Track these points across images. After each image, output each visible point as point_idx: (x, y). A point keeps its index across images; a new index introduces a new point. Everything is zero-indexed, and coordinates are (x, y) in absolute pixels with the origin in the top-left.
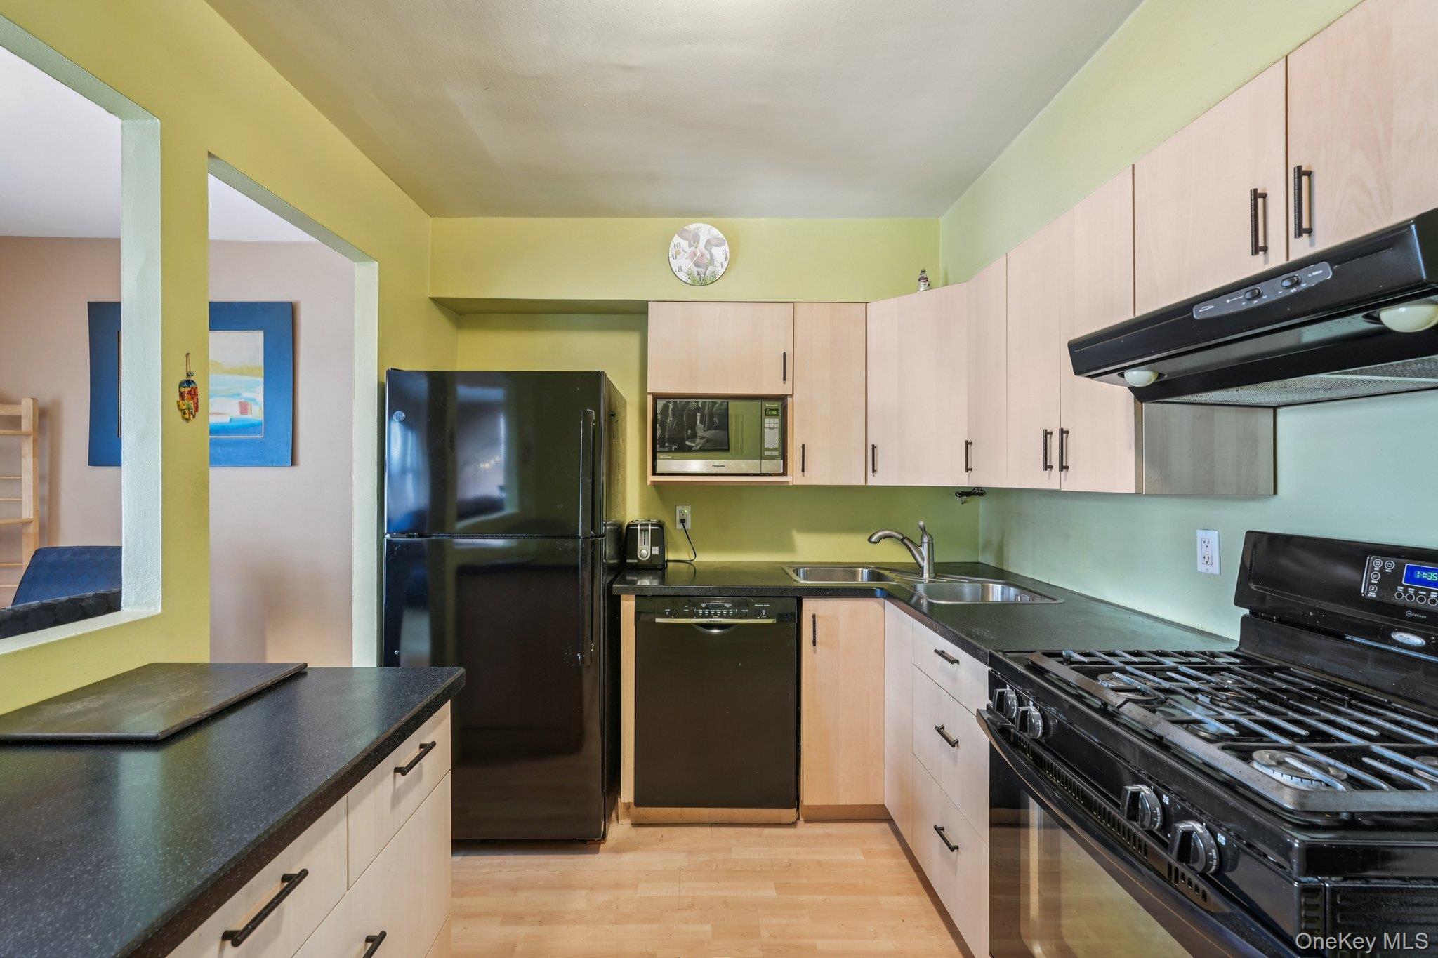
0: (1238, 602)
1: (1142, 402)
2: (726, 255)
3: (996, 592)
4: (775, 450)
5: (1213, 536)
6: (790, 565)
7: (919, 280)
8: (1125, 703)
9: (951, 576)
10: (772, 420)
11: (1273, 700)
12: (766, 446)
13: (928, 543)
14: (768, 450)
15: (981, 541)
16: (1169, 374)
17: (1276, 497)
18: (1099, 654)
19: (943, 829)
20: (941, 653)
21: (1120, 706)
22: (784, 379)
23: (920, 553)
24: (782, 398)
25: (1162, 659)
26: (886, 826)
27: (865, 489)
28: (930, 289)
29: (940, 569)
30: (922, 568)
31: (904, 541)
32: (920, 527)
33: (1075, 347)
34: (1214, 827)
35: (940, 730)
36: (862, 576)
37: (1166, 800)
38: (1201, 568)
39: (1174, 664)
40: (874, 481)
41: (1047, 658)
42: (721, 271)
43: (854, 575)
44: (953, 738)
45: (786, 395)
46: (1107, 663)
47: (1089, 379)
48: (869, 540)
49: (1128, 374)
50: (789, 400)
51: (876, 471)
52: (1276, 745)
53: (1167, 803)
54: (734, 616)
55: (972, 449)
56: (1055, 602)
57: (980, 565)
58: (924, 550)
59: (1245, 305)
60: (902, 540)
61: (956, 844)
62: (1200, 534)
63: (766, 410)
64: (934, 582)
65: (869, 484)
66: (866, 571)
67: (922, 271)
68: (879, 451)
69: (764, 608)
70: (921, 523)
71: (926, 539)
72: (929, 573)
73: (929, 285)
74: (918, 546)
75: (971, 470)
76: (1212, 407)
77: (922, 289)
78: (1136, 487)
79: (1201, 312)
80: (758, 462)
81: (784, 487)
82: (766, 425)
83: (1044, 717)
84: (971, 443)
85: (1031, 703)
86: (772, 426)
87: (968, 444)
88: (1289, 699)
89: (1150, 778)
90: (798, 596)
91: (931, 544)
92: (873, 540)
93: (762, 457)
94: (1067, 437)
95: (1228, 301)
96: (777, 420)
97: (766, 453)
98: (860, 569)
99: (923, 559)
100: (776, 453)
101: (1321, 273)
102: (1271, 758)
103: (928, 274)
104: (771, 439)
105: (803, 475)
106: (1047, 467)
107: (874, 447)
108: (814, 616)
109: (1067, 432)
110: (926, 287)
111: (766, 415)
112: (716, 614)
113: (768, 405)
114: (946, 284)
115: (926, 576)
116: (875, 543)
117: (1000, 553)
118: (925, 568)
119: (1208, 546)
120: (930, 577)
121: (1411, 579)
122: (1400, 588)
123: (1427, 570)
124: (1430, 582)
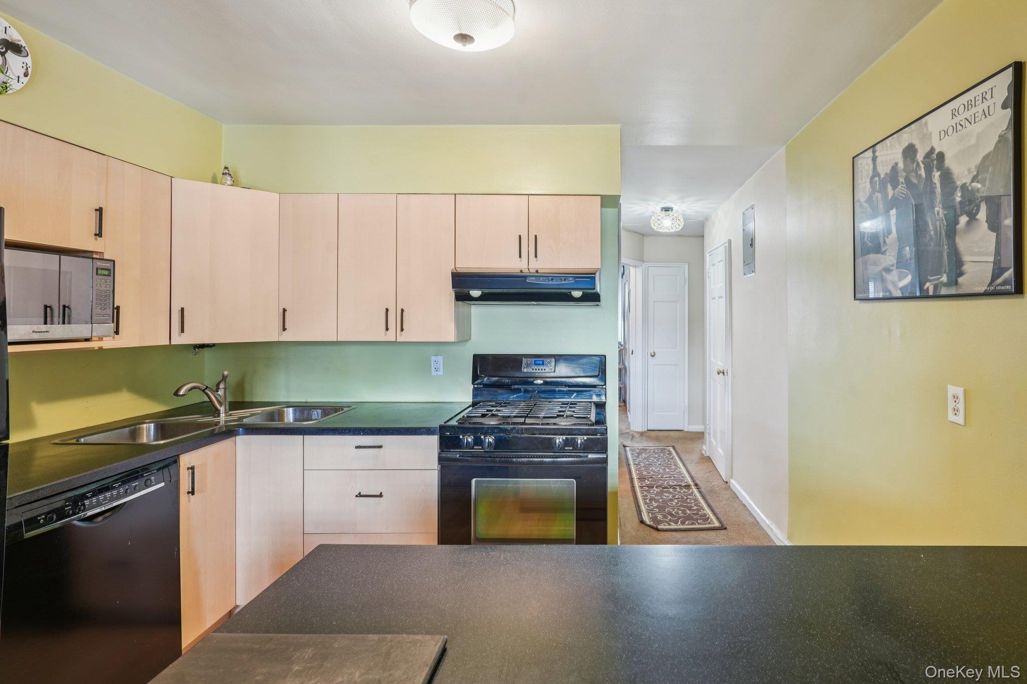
13: (225, 388)
17: (470, 340)
28: (236, 186)
30: (219, 412)
32: (224, 377)
38: (434, 373)
40: (178, 340)
51: (184, 331)
55: (288, 314)
56: (350, 408)
60: (204, 390)
65: (172, 344)
70: (226, 373)
72: (226, 413)
74: (215, 393)
75: (287, 328)
77: (228, 183)
84: (288, 310)
87: (285, 310)
92: (180, 393)
99: (220, 403)
107: (182, 310)
118: (222, 409)
119: (438, 363)
120: (226, 416)
121: (535, 364)
122: (533, 367)
123: (539, 360)
124: (540, 364)
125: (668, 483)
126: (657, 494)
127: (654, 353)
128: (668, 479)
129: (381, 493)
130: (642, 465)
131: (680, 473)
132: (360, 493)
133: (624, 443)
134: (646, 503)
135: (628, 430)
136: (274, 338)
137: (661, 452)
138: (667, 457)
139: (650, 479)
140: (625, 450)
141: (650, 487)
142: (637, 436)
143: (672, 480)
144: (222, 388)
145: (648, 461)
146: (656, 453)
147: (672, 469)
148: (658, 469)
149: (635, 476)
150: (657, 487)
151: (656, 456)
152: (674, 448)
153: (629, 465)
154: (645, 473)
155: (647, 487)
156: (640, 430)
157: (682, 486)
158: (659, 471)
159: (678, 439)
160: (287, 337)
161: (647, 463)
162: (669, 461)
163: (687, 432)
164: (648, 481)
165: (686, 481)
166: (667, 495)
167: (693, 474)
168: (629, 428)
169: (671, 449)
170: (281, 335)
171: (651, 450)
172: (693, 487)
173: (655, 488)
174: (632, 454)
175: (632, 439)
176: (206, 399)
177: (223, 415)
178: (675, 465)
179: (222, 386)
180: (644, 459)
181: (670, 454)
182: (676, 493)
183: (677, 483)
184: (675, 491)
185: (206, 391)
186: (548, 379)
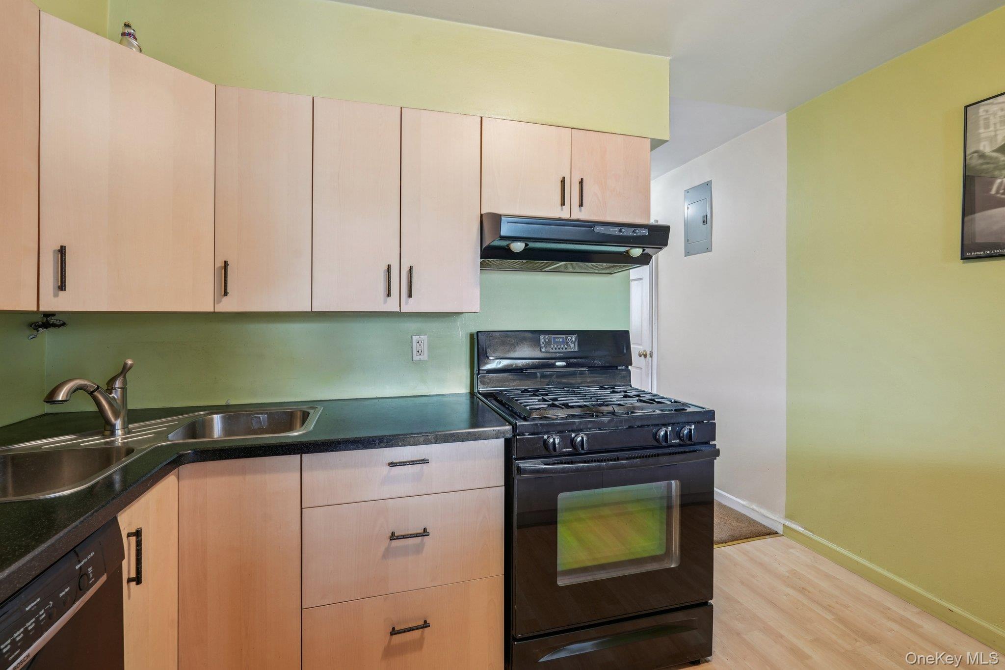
5: (424, 339)
7: (127, 34)
13: (122, 388)
23: (111, 405)
35: (395, 537)
38: (416, 358)
44: (417, 531)
48: (50, 399)
59: (617, 233)
60: (92, 393)
62: (415, 338)
67: (126, 25)
69: (89, 563)
70: (129, 362)
92: (58, 397)
95: (611, 229)
101: (645, 232)
106: (386, 294)
118: (118, 424)
119: (422, 345)
120: (125, 434)
121: (555, 342)
122: (552, 346)
123: (558, 338)
124: (560, 342)
129: (425, 530)
132: (393, 533)
136: (207, 306)
144: (120, 388)
160: (228, 305)
170: (219, 302)
176: (93, 408)
177: (119, 432)
179: (118, 384)
185: (95, 393)
186: (572, 360)
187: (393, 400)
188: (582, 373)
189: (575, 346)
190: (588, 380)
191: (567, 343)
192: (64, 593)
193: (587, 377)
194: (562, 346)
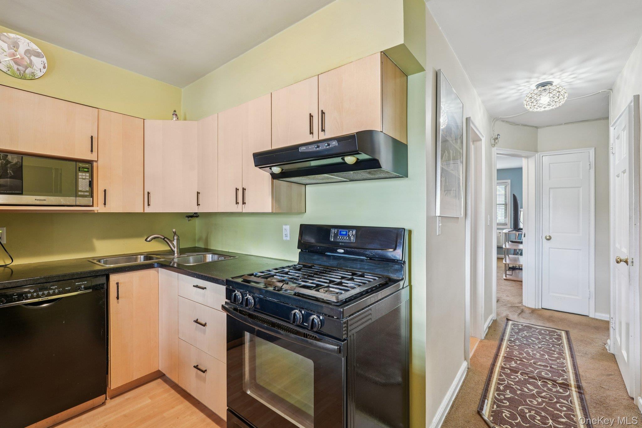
0: (298, 248)
1: (273, 179)
2: (44, 64)
3: (209, 258)
4: (86, 191)
5: (288, 227)
6: (94, 258)
7: (173, 114)
8: (283, 285)
9: (187, 253)
10: (84, 174)
11: (317, 274)
12: (80, 189)
13: (177, 239)
14: (81, 191)
15: (197, 237)
16: (285, 170)
17: (306, 213)
18: (266, 271)
19: (198, 366)
20: (197, 286)
21: (282, 286)
22: (92, 151)
23: (173, 244)
24: (90, 162)
25: (284, 269)
26: (159, 380)
27: (143, 214)
28: (178, 120)
29: (182, 251)
30: (174, 252)
31: (165, 240)
32: (174, 232)
33: (255, 155)
34: (318, 315)
35: (196, 321)
36: (140, 260)
37: (303, 312)
38: (284, 238)
39: (288, 270)
40: (148, 210)
41: (250, 276)
42: (39, 74)
43: (136, 260)
44: (203, 323)
45: (93, 161)
46: (269, 274)
47: (259, 169)
48: (146, 240)
49: (273, 168)
50: (95, 164)
51: (150, 205)
52: (324, 286)
53: (304, 313)
54: (60, 293)
55: (200, 195)
56: (235, 258)
57: (196, 248)
58: (175, 243)
59: (315, 149)
60: (164, 239)
61: (205, 369)
62: (284, 227)
63: (79, 168)
64: (180, 257)
65: (145, 212)
66: (142, 257)
67: (174, 111)
68: (151, 195)
69: (83, 284)
70: (174, 230)
71: (176, 238)
72: (178, 253)
73: (178, 118)
74: (171, 241)
75: (199, 205)
76: (291, 183)
77: (174, 119)
78: (272, 210)
79: (302, 149)
80: (74, 198)
81: (92, 214)
82: (80, 177)
83: (254, 298)
84: (199, 193)
85: (248, 295)
86: (84, 177)
87: (198, 193)
88: (320, 274)
89: (297, 307)
90: (106, 274)
91: (178, 240)
92: (148, 240)
93: (76, 196)
94: (245, 191)
95: (310, 147)
96: (88, 174)
97: (80, 193)
98: (139, 256)
99: (174, 247)
100: (87, 194)
101: (335, 143)
102: (324, 290)
103: (177, 113)
104: (83, 184)
105: (105, 207)
106: (237, 203)
107: (148, 193)
108: (117, 284)
109: (245, 189)
110: (177, 119)
111: (79, 170)
112: (43, 294)
113: (81, 165)
114: (185, 119)
115: (176, 255)
116: (149, 241)
117: (207, 241)
118: (176, 251)
119: (287, 230)
121: (341, 234)
122: (338, 237)
123: (343, 231)
124: (343, 235)
125: (540, 372)
126: (517, 383)
127: (550, 236)
128: (542, 367)
130: (518, 343)
131: (562, 365)
133: (509, 316)
134: (498, 389)
135: (520, 305)
137: (549, 335)
138: (553, 341)
139: (518, 362)
140: (507, 323)
141: (514, 371)
142: (528, 311)
143: (547, 370)
145: (527, 341)
146: (541, 334)
147: (553, 357)
148: (535, 352)
149: (502, 353)
150: (522, 374)
151: (540, 337)
152: (567, 333)
153: (502, 340)
154: (516, 353)
155: (510, 370)
156: (533, 307)
157: (557, 383)
158: (535, 354)
159: (576, 325)
161: (525, 342)
162: (553, 346)
163: (594, 319)
164: (516, 363)
165: (566, 377)
166: (531, 387)
167: (581, 371)
168: (521, 302)
169: (563, 334)
171: (537, 329)
172: (573, 389)
173: (519, 374)
174: (512, 329)
175: (520, 314)
178: (559, 354)
180: (523, 337)
181: (559, 338)
182: (545, 389)
183: (552, 376)
184: (544, 386)
186: (349, 249)
187: (271, 260)
188: (362, 260)
189: (354, 238)
190: (366, 268)
191: (349, 235)
192: (69, 288)
193: (365, 265)
194: (345, 238)
